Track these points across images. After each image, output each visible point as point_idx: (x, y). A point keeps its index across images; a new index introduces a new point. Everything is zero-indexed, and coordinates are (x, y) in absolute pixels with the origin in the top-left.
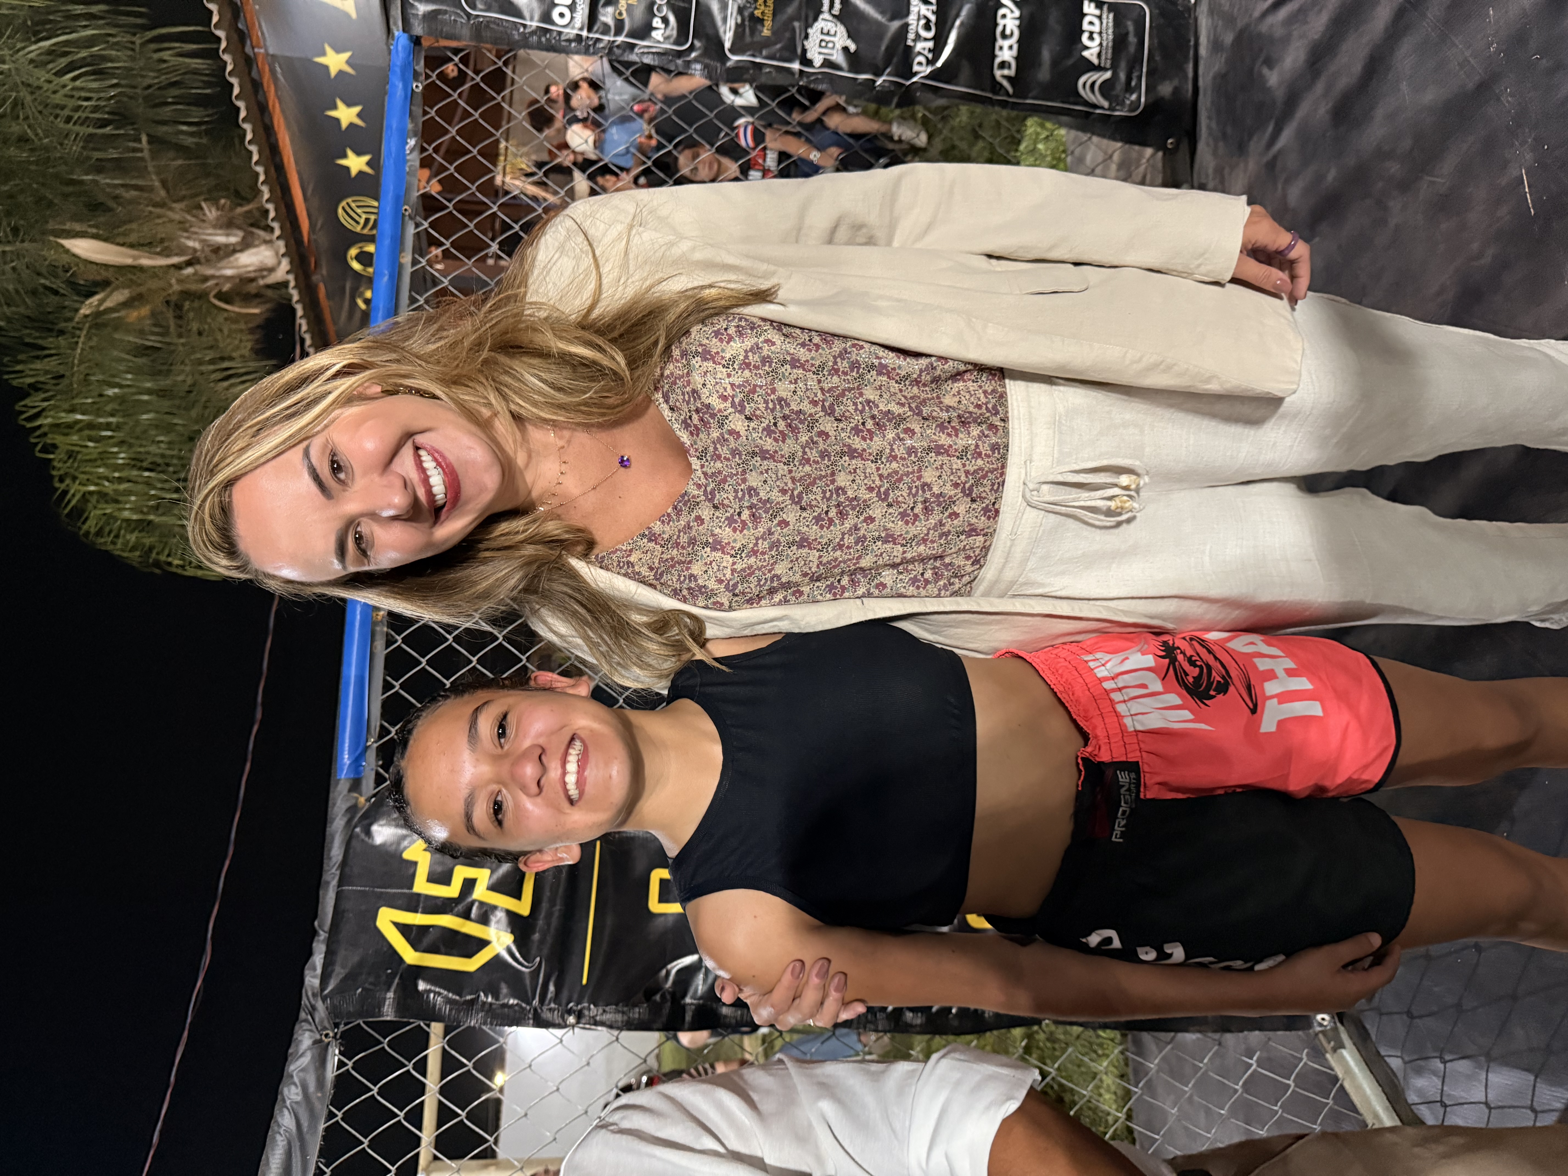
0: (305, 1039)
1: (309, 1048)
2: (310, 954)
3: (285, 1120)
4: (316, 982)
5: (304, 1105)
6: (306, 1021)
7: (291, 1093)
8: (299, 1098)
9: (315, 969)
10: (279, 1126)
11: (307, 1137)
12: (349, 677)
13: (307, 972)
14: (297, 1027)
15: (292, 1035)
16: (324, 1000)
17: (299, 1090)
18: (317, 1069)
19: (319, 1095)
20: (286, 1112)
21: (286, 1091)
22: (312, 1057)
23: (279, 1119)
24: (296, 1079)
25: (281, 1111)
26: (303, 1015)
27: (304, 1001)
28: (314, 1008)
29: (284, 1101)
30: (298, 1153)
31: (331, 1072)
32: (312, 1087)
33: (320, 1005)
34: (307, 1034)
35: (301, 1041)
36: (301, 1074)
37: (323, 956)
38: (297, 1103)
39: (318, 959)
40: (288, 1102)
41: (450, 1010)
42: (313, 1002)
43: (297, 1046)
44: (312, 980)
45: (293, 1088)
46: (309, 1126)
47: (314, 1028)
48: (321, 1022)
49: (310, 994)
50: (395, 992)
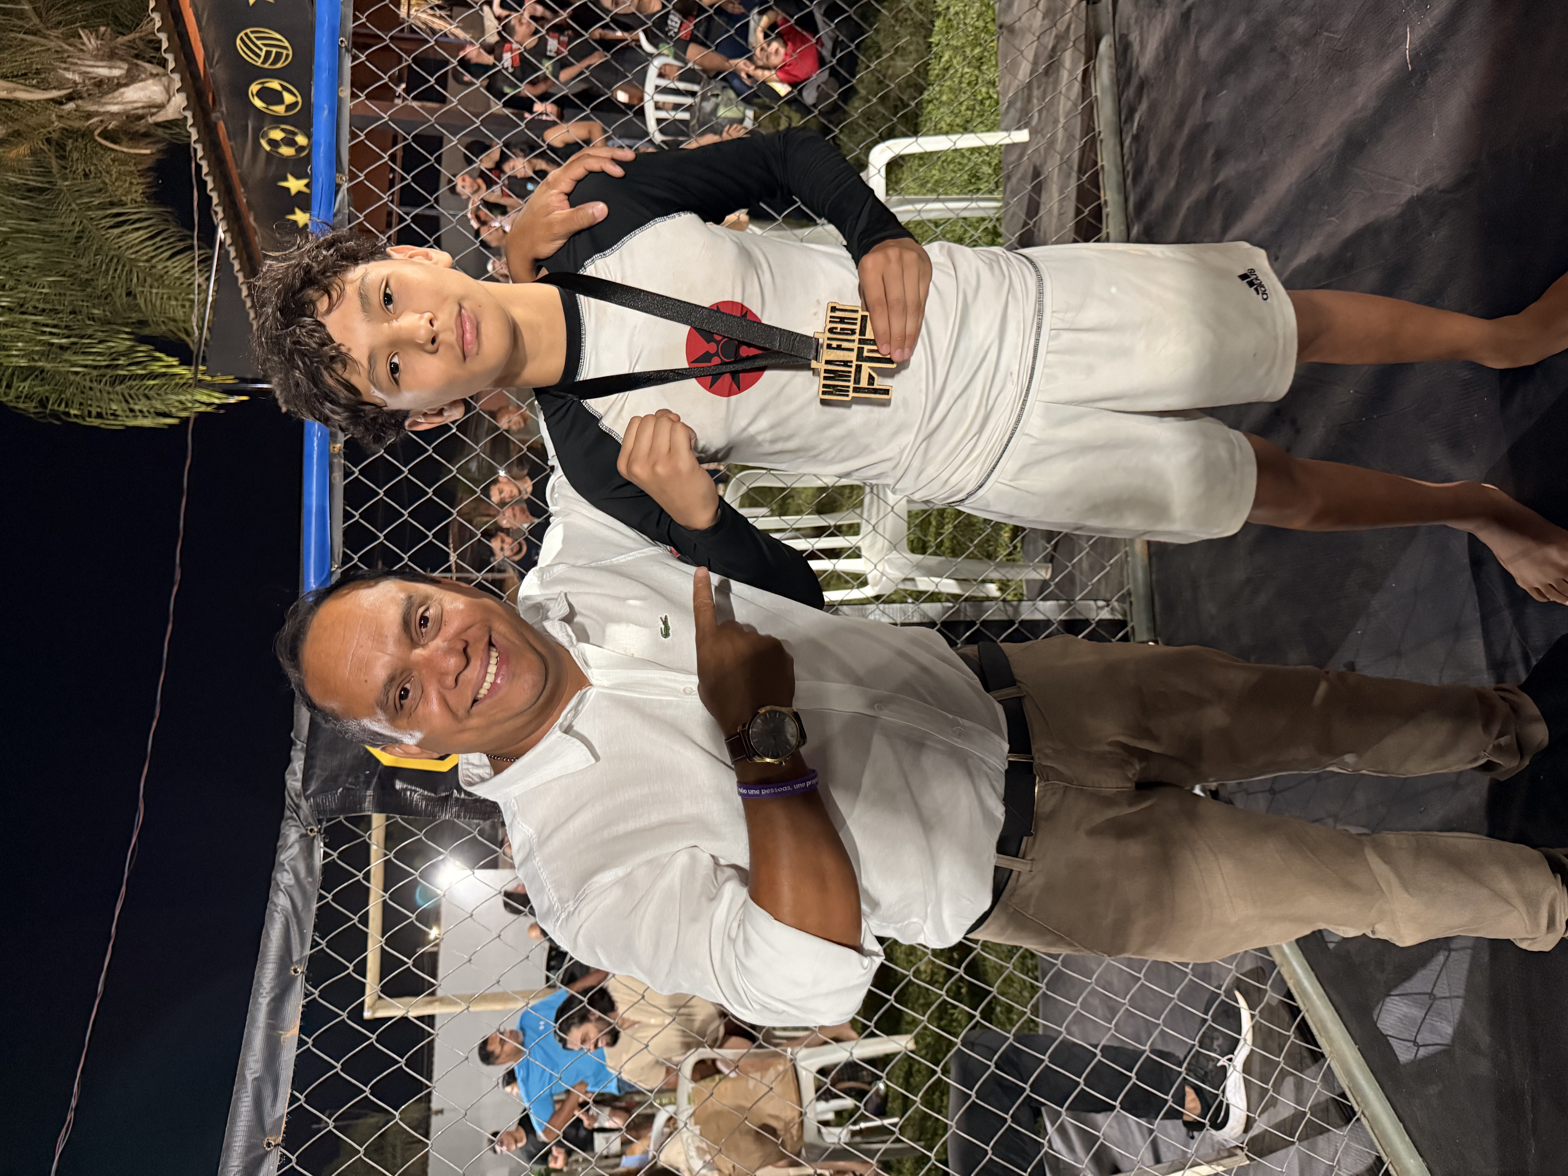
0: (292, 834)
1: (296, 841)
2: (288, 761)
3: (281, 901)
4: (298, 785)
5: (296, 888)
6: (292, 818)
7: (284, 878)
8: (292, 882)
9: (295, 774)
10: (275, 905)
11: (303, 915)
12: (311, 507)
13: (287, 777)
14: (283, 824)
15: (279, 831)
16: (307, 799)
17: (291, 876)
18: (305, 859)
19: (310, 880)
20: (281, 894)
21: (279, 876)
22: (301, 849)
23: (275, 900)
24: (287, 867)
25: (276, 894)
26: (288, 813)
27: (288, 800)
28: (298, 806)
29: (278, 885)
30: (296, 928)
31: (318, 861)
32: (303, 873)
33: (303, 803)
34: (293, 829)
35: (288, 836)
36: (292, 863)
37: (302, 762)
38: (290, 886)
39: (298, 764)
40: (282, 886)
41: (427, 806)
42: (297, 801)
43: (285, 840)
44: (294, 782)
45: (285, 874)
46: (304, 906)
47: (299, 823)
48: (306, 819)
49: (293, 794)
50: (374, 790)
